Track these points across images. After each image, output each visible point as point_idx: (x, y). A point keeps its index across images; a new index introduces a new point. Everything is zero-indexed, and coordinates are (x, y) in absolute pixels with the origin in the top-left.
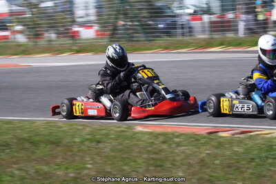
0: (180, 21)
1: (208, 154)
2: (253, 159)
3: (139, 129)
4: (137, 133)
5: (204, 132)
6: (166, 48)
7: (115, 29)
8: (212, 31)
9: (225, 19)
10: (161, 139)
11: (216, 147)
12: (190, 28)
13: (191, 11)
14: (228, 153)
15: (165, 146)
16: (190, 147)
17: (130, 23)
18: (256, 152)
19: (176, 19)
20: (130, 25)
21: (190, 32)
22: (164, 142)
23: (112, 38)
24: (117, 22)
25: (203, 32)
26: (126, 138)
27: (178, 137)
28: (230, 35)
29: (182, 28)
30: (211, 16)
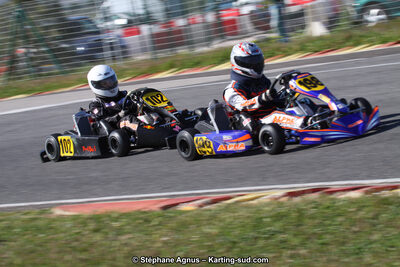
0: (107, 38)
1: (165, 243)
2: (234, 243)
3: (58, 212)
4: (54, 220)
5: (156, 208)
8: (155, 49)
9: (174, 28)
10: (92, 226)
11: (177, 230)
12: (123, 47)
13: (124, 22)
14: (195, 238)
15: (98, 237)
16: (137, 235)
17: (35, 50)
18: (237, 232)
19: (101, 36)
20: (34, 53)
21: (124, 53)
22: (96, 231)
23: (10, 74)
24: (14, 51)
25: (144, 50)
26: (39, 230)
27: (116, 219)
28: (182, 51)
29: (112, 49)
30: (152, 26)
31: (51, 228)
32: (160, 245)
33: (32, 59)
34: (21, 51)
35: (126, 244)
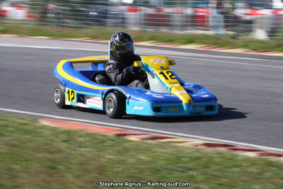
0: (114, 10)
1: (110, 159)
3: (45, 123)
5: (111, 134)
6: (94, 37)
7: (45, 11)
8: (146, 24)
9: (162, 13)
10: (64, 137)
11: (120, 153)
12: (123, 18)
14: (131, 160)
15: (64, 146)
17: (62, 8)
19: (108, 8)
20: (62, 9)
21: (123, 23)
22: (65, 141)
23: (41, 21)
24: (47, 5)
25: (136, 24)
26: (28, 132)
27: (81, 136)
28: (164, 30)
29: (115, 18)
30: (147, 9)
31: (34, 132)
32: (106, 160)
33: (58, 13)
34: (51, 6)
35: (81, 155)
